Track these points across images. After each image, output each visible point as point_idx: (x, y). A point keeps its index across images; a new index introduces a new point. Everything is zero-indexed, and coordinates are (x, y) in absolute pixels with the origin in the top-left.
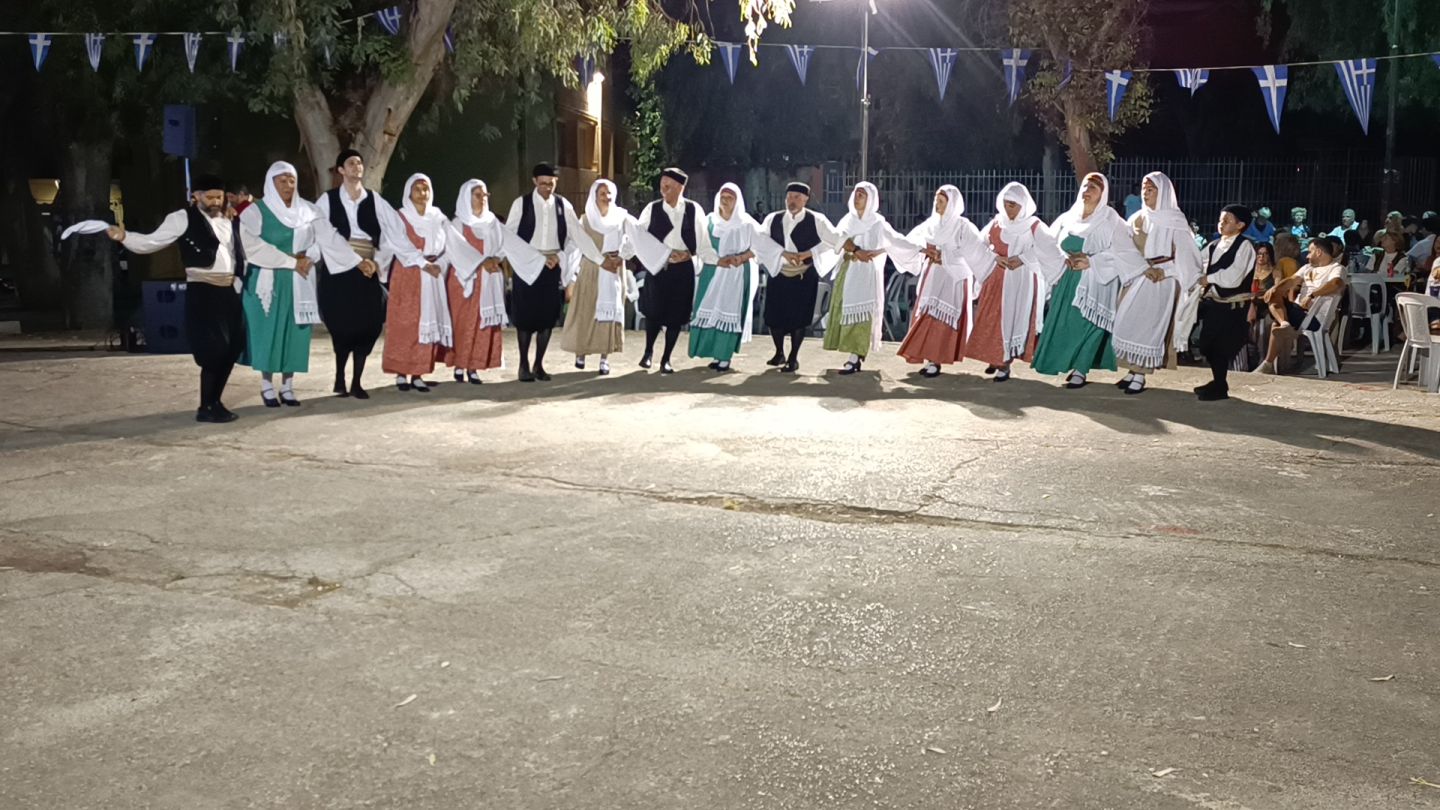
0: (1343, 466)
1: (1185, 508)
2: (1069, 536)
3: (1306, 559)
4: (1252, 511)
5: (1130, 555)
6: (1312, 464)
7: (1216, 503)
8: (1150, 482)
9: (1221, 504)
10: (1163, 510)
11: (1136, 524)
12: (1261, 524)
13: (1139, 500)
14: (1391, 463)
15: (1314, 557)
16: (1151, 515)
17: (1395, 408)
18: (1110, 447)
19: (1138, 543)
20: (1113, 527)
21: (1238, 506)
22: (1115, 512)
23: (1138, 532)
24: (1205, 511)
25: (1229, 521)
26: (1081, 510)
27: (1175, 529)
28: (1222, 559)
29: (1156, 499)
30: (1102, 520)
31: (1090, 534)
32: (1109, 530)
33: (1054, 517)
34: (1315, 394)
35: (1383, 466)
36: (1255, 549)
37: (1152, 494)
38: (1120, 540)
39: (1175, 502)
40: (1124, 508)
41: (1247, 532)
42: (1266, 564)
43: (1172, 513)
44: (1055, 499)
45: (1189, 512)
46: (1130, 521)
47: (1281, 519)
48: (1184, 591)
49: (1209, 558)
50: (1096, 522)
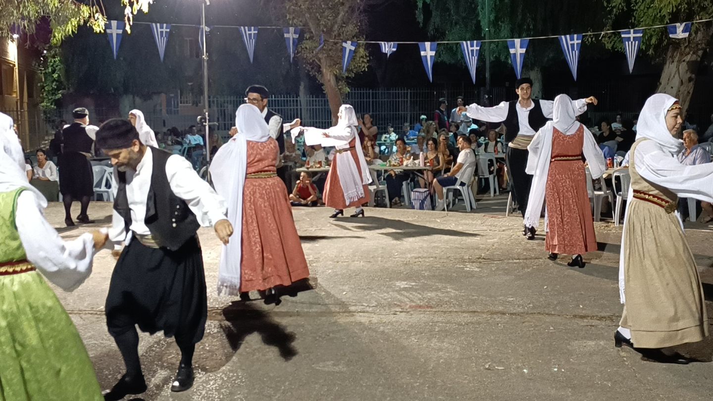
0: (495, 262)
1: (422, 294)
2: (364, 317)
3: (491, 318)
4: (457, 292)
5: (400, 325)
6: (480, 263)
7: (437, 290)
8: (400, 279)
9: (440, 290)
10: (411, 296)
11: (398, 306)
12: (464, 300)
13: (396, 291)
14: (519, 259)
15: (495, 316)
16: (406, 299)
17: (512, 227)
18: (372, 260)
19: (402, 317)
20: (387, 308)
21: (448, 290)
22: (385, 299)
23: (400, 310)
24: (433, 294)
25: (447, 299)
26: (367, 300)
27: (420, 307)
28: (448, 322)
29: (405, 289)
30: (379, 305)
31: (375, 314)
32: (385, 310)
33: (353, 305)
34: (471, 222)
35: (515, 261)
36: (465, 315)
37: (402, 287)
38: (393, 316)
39: (416, 290)
40: (389, 296)
41: (458, 305)
42: (472, 323)
43: (416, 296)
44: (350, 294)
45: (425, 296)
46: (395, 304)
47: (473, 296)
48: (434, 343)
49: (442, 323)
50: (376, 306)
